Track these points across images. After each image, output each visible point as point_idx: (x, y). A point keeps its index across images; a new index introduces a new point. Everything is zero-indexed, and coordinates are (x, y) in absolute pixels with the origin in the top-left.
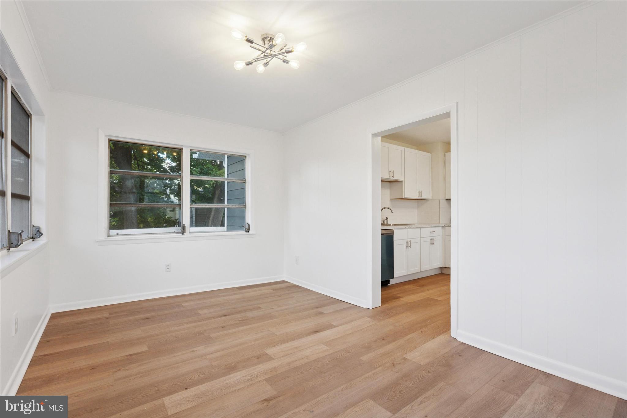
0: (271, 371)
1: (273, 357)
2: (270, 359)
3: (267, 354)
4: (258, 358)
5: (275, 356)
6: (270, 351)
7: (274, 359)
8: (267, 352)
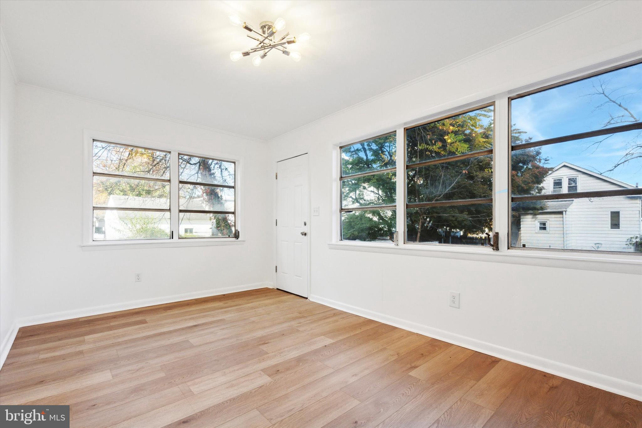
0: (264, 359)
1: (262, 373)
2: (264, 370)
3: (269, 376)
4: (278, 371)
5: (260, 373)
6: (265, 380)
7: (261, 370)
8: (269, 378)
